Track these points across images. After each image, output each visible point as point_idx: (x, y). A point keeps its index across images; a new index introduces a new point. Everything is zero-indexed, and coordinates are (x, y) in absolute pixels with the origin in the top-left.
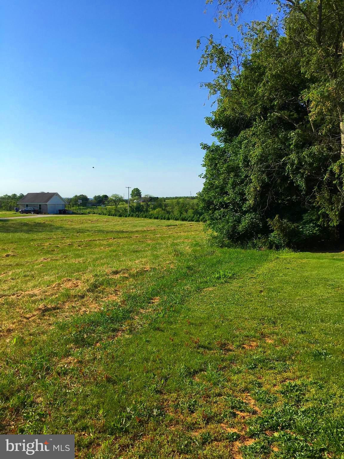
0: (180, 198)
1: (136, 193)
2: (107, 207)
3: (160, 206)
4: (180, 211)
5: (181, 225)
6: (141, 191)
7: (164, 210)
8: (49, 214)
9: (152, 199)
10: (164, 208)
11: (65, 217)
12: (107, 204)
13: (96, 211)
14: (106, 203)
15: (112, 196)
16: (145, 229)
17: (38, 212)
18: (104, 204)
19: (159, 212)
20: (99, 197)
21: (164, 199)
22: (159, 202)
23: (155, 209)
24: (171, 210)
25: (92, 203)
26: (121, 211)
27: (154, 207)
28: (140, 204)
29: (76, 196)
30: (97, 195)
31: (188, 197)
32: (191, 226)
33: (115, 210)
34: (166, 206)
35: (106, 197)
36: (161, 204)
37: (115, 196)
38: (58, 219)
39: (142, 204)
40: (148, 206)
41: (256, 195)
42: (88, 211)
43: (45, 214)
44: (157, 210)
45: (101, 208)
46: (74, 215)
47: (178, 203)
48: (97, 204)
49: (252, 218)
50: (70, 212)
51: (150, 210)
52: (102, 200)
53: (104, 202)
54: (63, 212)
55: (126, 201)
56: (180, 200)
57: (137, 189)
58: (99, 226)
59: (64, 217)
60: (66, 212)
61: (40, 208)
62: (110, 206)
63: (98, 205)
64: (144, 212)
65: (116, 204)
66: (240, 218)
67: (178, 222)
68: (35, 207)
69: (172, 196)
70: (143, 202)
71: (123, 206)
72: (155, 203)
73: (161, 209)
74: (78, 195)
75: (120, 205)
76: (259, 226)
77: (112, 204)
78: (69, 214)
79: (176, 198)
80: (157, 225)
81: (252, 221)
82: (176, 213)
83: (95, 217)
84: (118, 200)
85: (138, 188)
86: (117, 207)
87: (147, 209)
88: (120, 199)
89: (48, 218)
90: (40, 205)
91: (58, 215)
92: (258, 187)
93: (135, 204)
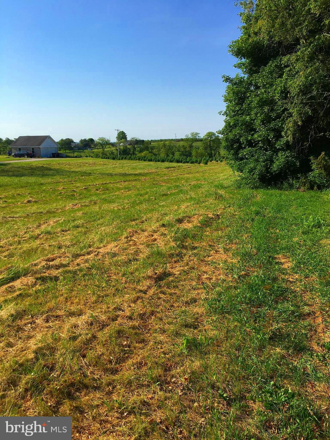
0: (166, 140)
1: (122, 136)
2: (94, 150)
3: (147, 148)
4: (166, 153)
5: (179, 166)
6: (126, 134)
7: (151, 152)
8: (42, 157)
9: (138, 142)
10: (150, 150)
11: (61, 160)
12: (93, 147)
13: (82, 154)
14: (92, 146)
15: (98, 140)
16: (146, 171)
17: (32, 155)
18: (90, 147)
19: (146, 154)
20: (85, 140)
21: (150, 142)
22: (146, 145)
23: (142, 152)
24: (157, 153)
25: (78, 146)
26: (108, 154)
27: (140, 150)
28: (127, 147)
29: (62, 140)
30: (83, 139)
31: (172, 140)
32: (189, 167)
33: (103, 153)
34: (153, 148)
35: (92, 140)
36: (147, 146)
37: (102, 139)
38: (54, 163)
39: (128, 147)
40: (135, 149)
41: (295, 131)
42: (76, 154)
43: (39, 157)
44: (145, 152)
45: (87, 151)
46: (69, 159)
47: (165, 145)
49: (287, 157)
50: (64, 156)
51: (137, 153)
52: (88, 144)
53: (90, 145)
54: (56, 155)
55: (113, 145)
56: (167, 142)
57: (123, 131)
58: (99, 169)
59: (59, 160)
60: (60, 155)
61: (33, 152)
62: (96, 150)
63: (84, 148)
64: (131, 155)
65: (103, 147)
66: (271, 157)
67: (175, 164)
68: (28, 150)
69: (156, 139)
70: (129, 145)
71: (109, 149)
72: (142, 146)
73: (148, 151)
74: (64, 139)
75: (107, 148)
76: (295, 165)
77: (98, 148)
78: (63, 157)
79: (161, 140)
80: (156, 167)
81: (288, 159)
82: (163, 155)
83: (90, 160)
84: (105, 143)
86: (104, 150)
87: (134, 152)
88: (107, 142)
89: (44, 162)
90: (33, 149)
91: (51, 159)
92: (298, 122)
93: (122, 148)
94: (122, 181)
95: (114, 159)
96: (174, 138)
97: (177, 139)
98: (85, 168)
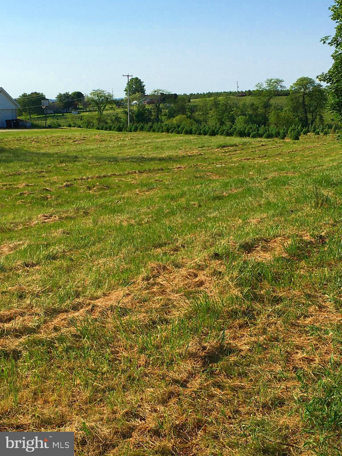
0: (218, 94)
1: (136, 86)
2: (82, 114)
3: (182, 110)
4: (218, 119)
5: (244, 144)
6: (144, 84)
7: (190, 117)
9: (165, 98)
10: (189, 114)
12: (81, 109)
13: (61, 122)
14: (80, 107)
15: (91, 94)
16: (181, 153)
18: (76, 109)
19: (181, 121)
20: (66, 96)
21: (188, 98)
22: (180, 103)
23: (174, 117)
24: (201, 119)
25: (54, 107)
26: (109, 121)
27: (170, 113)
28: (144, 107)
29: (24, 95)
32: (263, 145)
33: (99, 119)
34: (193, 110)
35: (79, 95)
36: (183, 106)
37: (99, 93)
38: (10, 138)
39: (148, 107)
40: (159, 111)
42: (49, 122)
44: (178, 118)
45: (71, 116)
46: (36, 130)
47: (216, 104)
48: (63, 109)
50: (28, 125)
51: (163, 118)
52: (72, 102)
53: (77, 105)
55: (119, 103)
57: (137, 78)
58: (92, 150)
60: (20, 123)
62: (87, 113)
63: (65, 111)
64: (153, 122)
65: (99, 108)
67: (236, 140)
69: (201, 92)
70: (149, 103)
71: (111, 111)
72: (172, 105)
73: (184, 116)
74: (29, 93)
75: (107, 110)
77: (92, 109)
78: (25, 128)
80: (200, 146)
82: (212, 123)
84: (103, 101)
85: (139, 78)
86: (101, 114)
87: (158, 117)
88: (107, 98)
91: (5, 130)
93: (135, 109)
94: (135, 172)
95: (120, 130)
96: (234, 90)
97: (240, 90)
98: (66, 148)
